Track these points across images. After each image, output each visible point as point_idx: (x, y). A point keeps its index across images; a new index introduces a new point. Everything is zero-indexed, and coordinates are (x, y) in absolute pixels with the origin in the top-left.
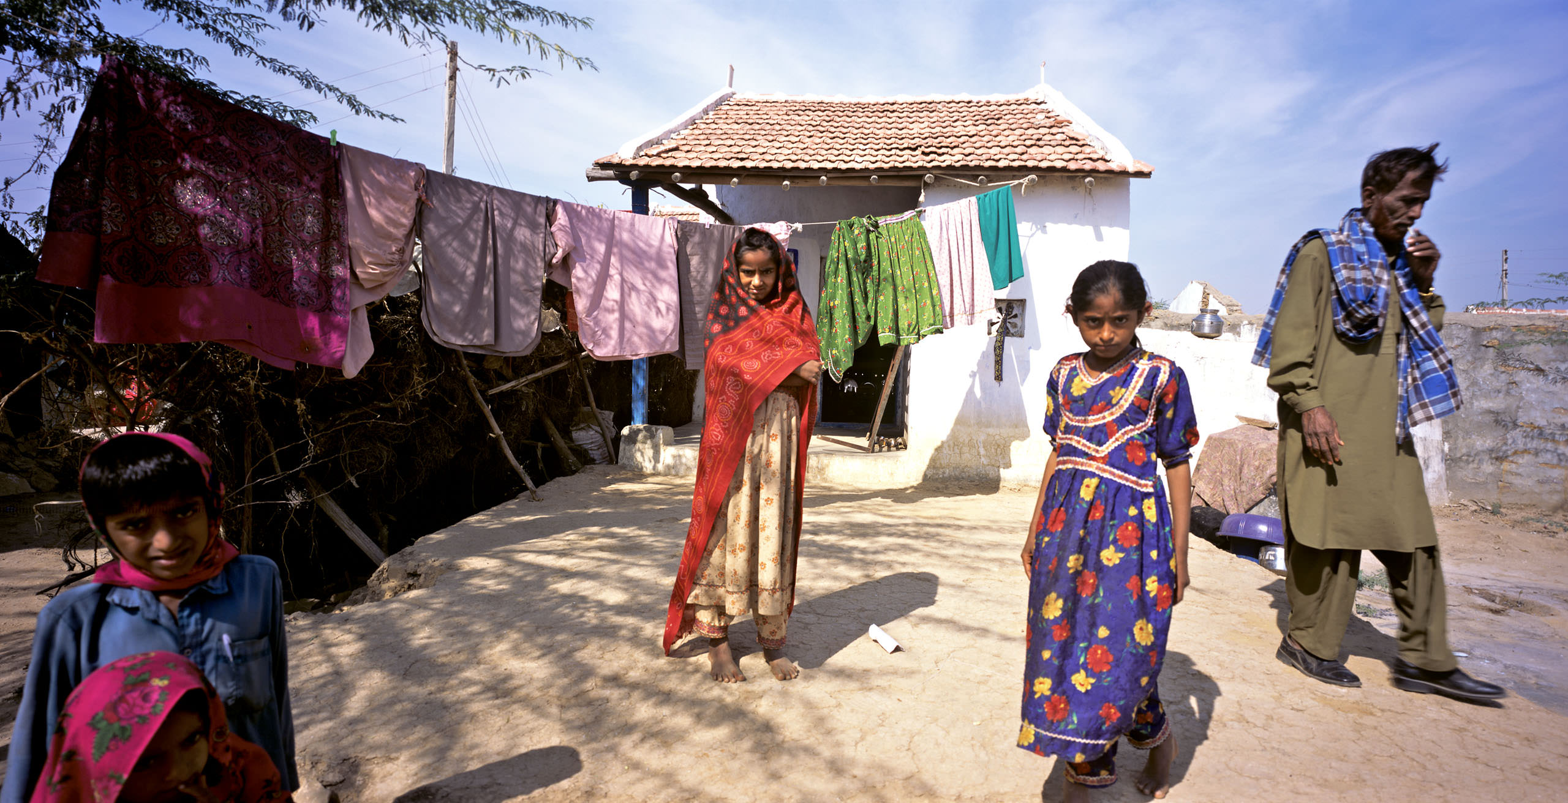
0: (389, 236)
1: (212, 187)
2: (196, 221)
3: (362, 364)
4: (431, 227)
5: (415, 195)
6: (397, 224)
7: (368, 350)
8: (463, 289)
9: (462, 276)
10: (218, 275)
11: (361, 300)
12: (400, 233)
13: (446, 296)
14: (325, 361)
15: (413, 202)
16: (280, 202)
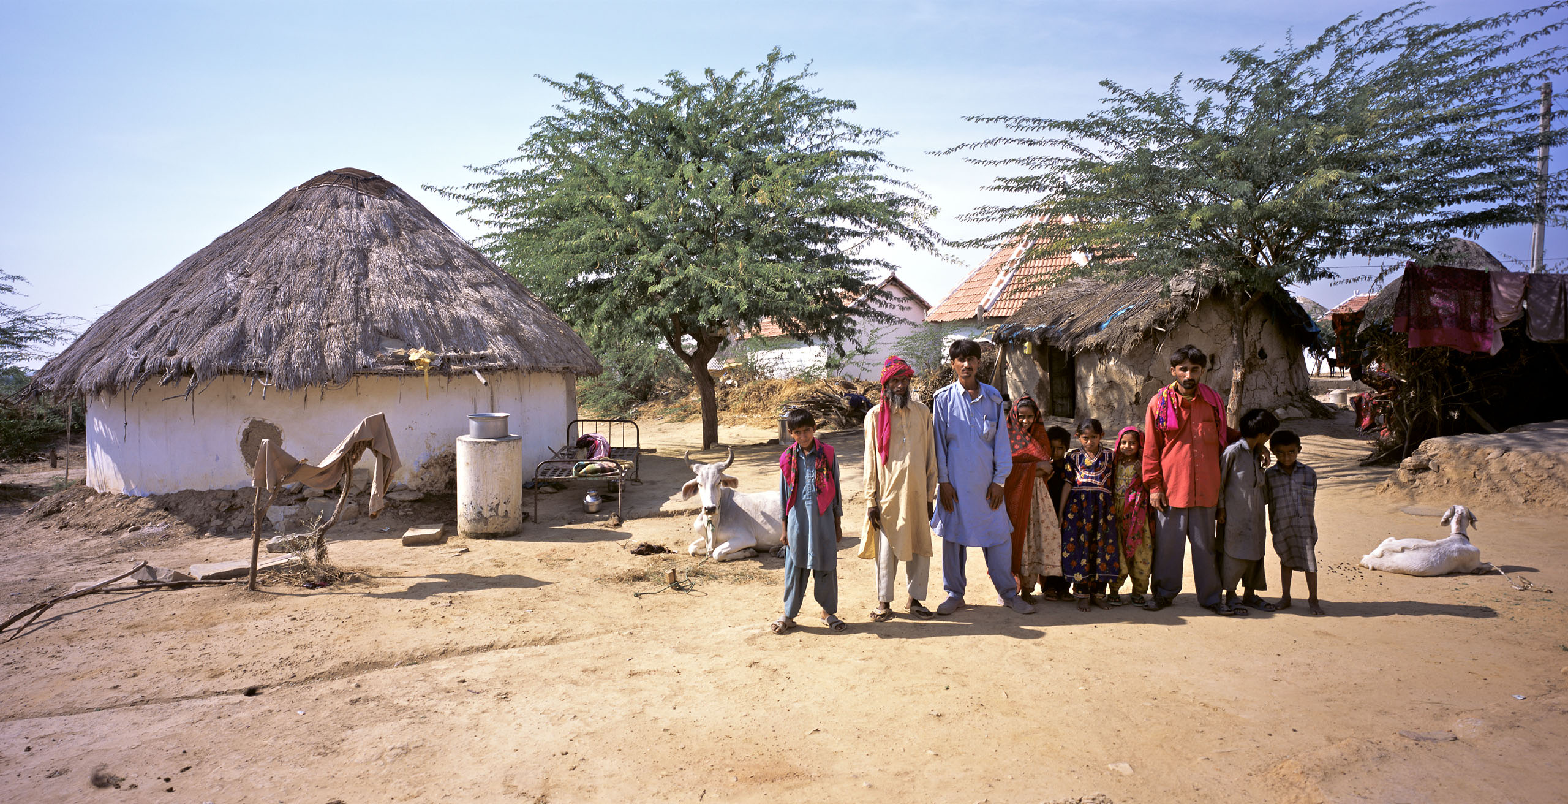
0: (1512, 303)
1: (1441, 296)
2: (1437, 309)
3: (1498, 350)
4: (1531, 296)
5: (1524, 285)
6: (1515, 297)
7: (1501, 345)
8: (1548, 318)
9: (1547, 313)
10: (1445, 325)
11: (1498, 327)
12: (1516, 301)
13: (1539, 321)
14: (1484, 350)
15: (1522, 288)
16: (1465, 297)
